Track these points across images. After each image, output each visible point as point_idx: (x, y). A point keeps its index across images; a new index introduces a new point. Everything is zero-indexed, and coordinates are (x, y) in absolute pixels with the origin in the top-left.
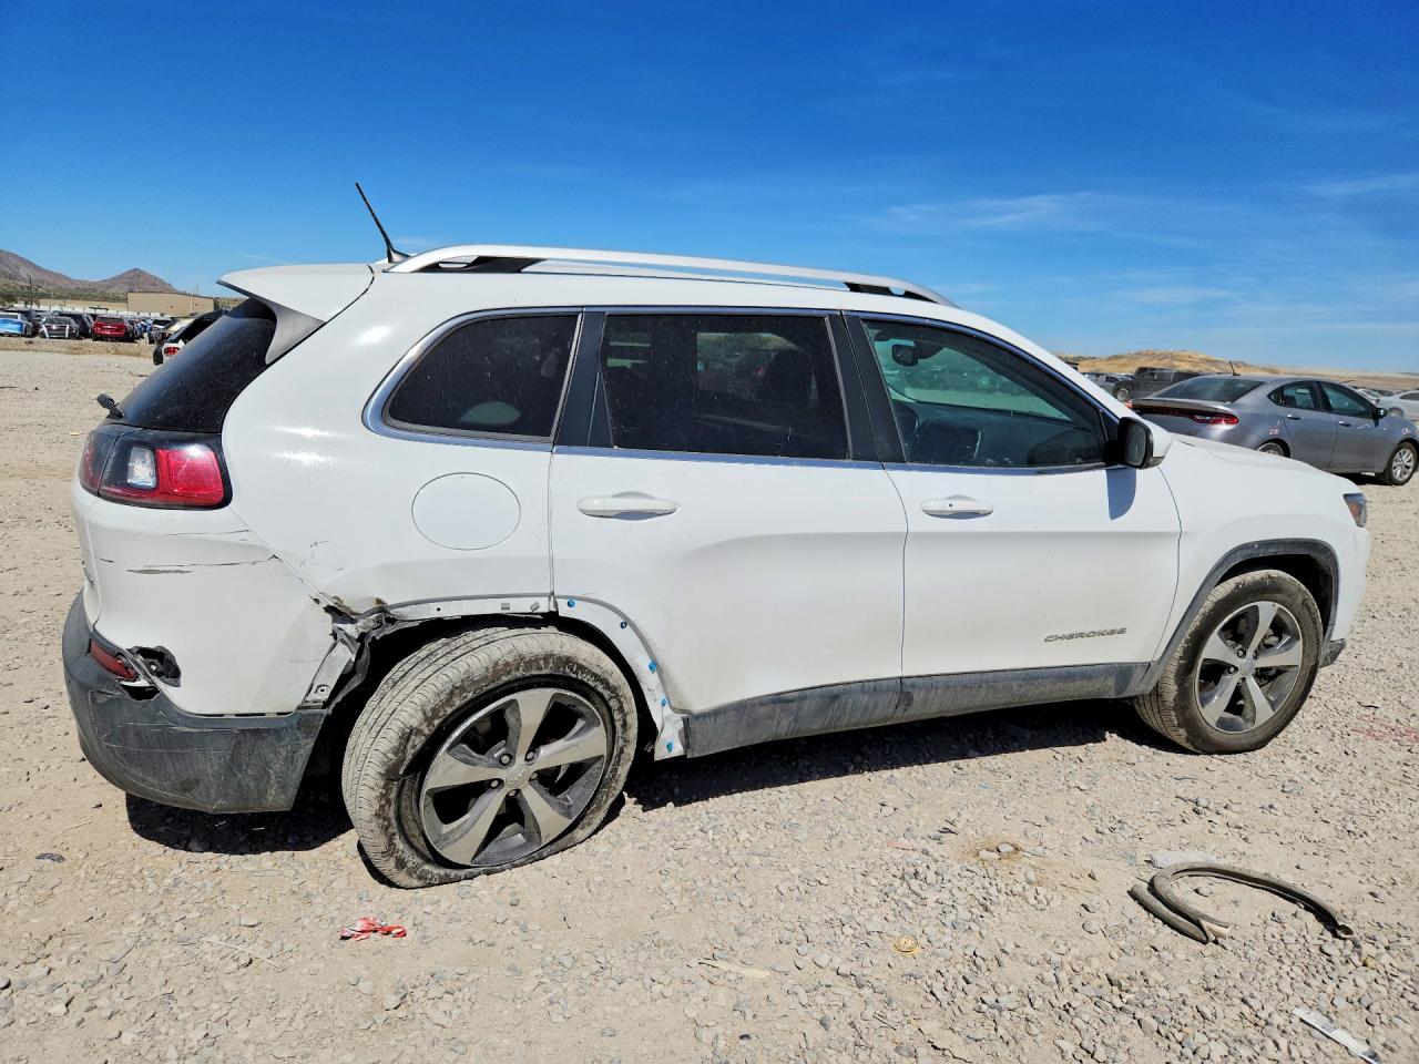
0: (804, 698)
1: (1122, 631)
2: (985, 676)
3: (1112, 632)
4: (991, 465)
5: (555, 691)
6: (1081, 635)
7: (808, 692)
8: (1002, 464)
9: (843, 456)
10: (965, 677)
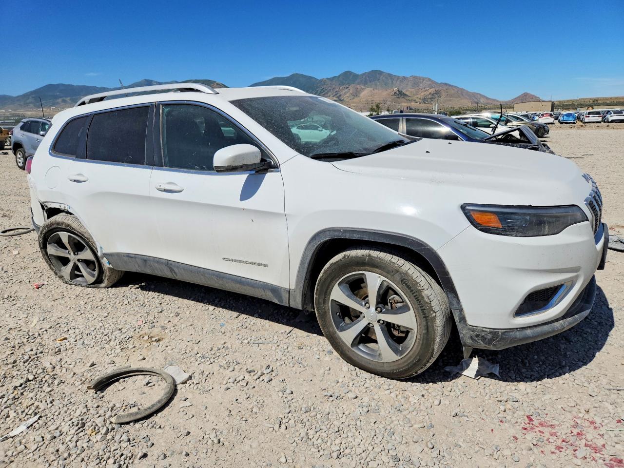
0: (135, 258)
1: (266, 266)
2: (199, 269)
3: (260, 265)
4: (197, 169)
5: (69, 234)
6: (240, 262)
7: (137, 256)
8: (202, 169)
9: (143, 164)
10: (191, 267)
